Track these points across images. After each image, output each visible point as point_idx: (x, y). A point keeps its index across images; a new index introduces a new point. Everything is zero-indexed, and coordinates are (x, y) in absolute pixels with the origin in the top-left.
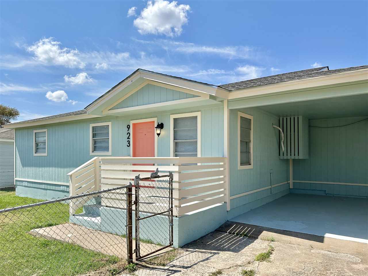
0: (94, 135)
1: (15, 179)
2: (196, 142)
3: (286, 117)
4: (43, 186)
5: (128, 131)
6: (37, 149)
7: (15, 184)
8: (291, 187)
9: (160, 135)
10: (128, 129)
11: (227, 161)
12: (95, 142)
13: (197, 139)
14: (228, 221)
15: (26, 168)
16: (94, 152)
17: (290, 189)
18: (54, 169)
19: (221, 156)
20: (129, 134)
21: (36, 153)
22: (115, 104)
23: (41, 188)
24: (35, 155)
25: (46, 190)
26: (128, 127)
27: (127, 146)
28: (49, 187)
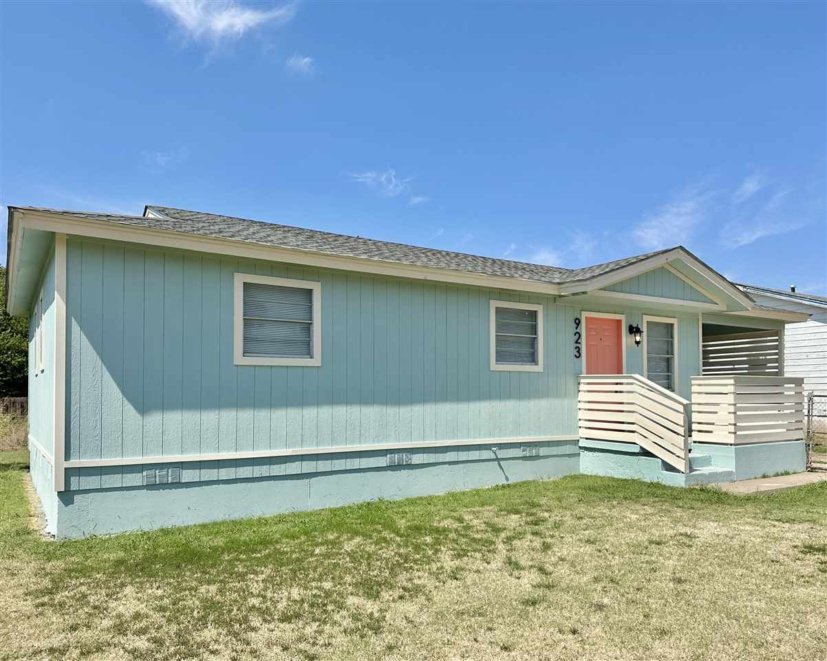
4: (294, 468)
5: (576, 329)
10: (576, 326)
20: (577, 335)
26: (578, 322)
27: (576, 356)
28: (323, 466)
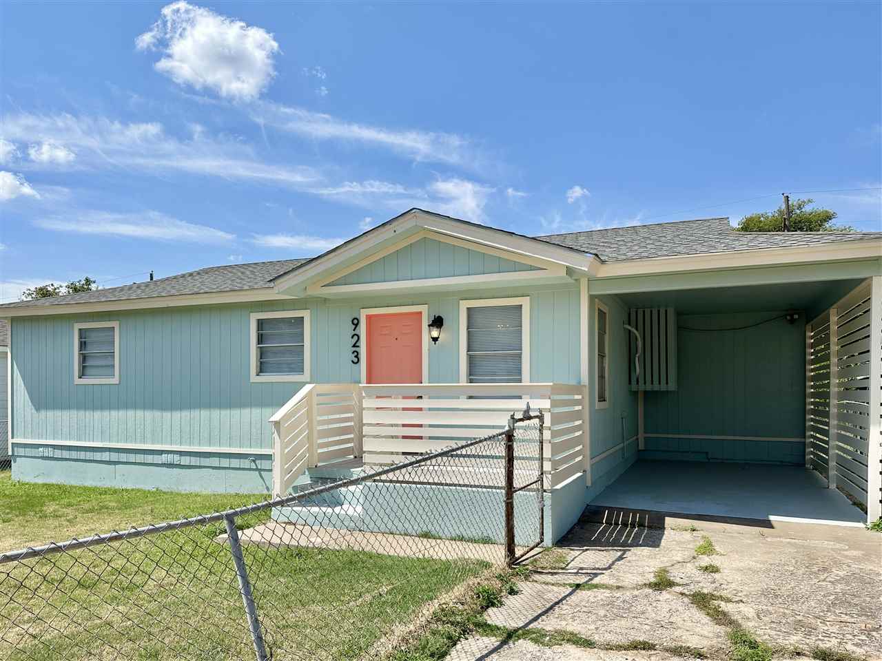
0: (261, 339)
1: (10, 441)
2: (520, 356)
3: (642, 310)
4: (106, 456)
5: (354, 330)
6: (84, 367)
7: (10, 453)
8: (641, 447)
9: (437, 340)
10: (354, 326)
11: (586, 391)
12: (262, 353)
13: (521, 350)
14: (588, 505)
15: (50, 413)
16: (261, 374)
17: (640, 450)
18: (140, 413)
19: (573, 382)
20: (356, 338)
21: (81, 378)
22: (339, 276)
23: (99, 459)
24: (78, 381)
25: (115, 465)
26: (356, 323)
27: (353, 362)
28: (123, 457)
